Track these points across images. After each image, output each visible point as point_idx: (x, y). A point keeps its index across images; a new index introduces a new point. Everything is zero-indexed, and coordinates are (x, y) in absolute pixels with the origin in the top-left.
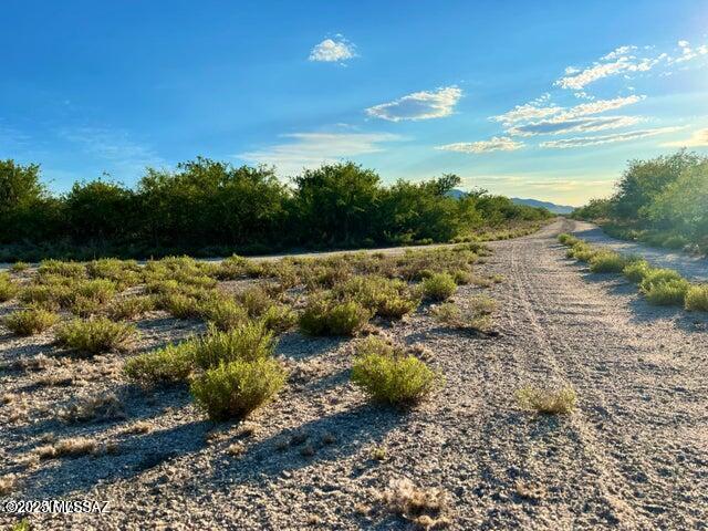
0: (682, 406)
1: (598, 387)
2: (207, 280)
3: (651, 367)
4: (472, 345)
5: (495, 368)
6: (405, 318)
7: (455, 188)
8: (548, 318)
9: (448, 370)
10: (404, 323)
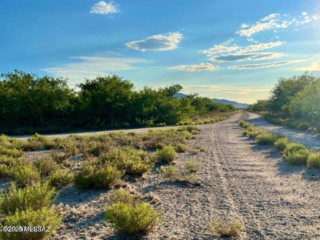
0: (304, 228)
1: (257, 218)
2: (16, 151)
3: (288, 203)
4: (184, 192)
5: (197, 208)
6: (144, 176)
7: (179, 92)
8: (230, 173)
9: (168, 210)
10: (143, 179)
